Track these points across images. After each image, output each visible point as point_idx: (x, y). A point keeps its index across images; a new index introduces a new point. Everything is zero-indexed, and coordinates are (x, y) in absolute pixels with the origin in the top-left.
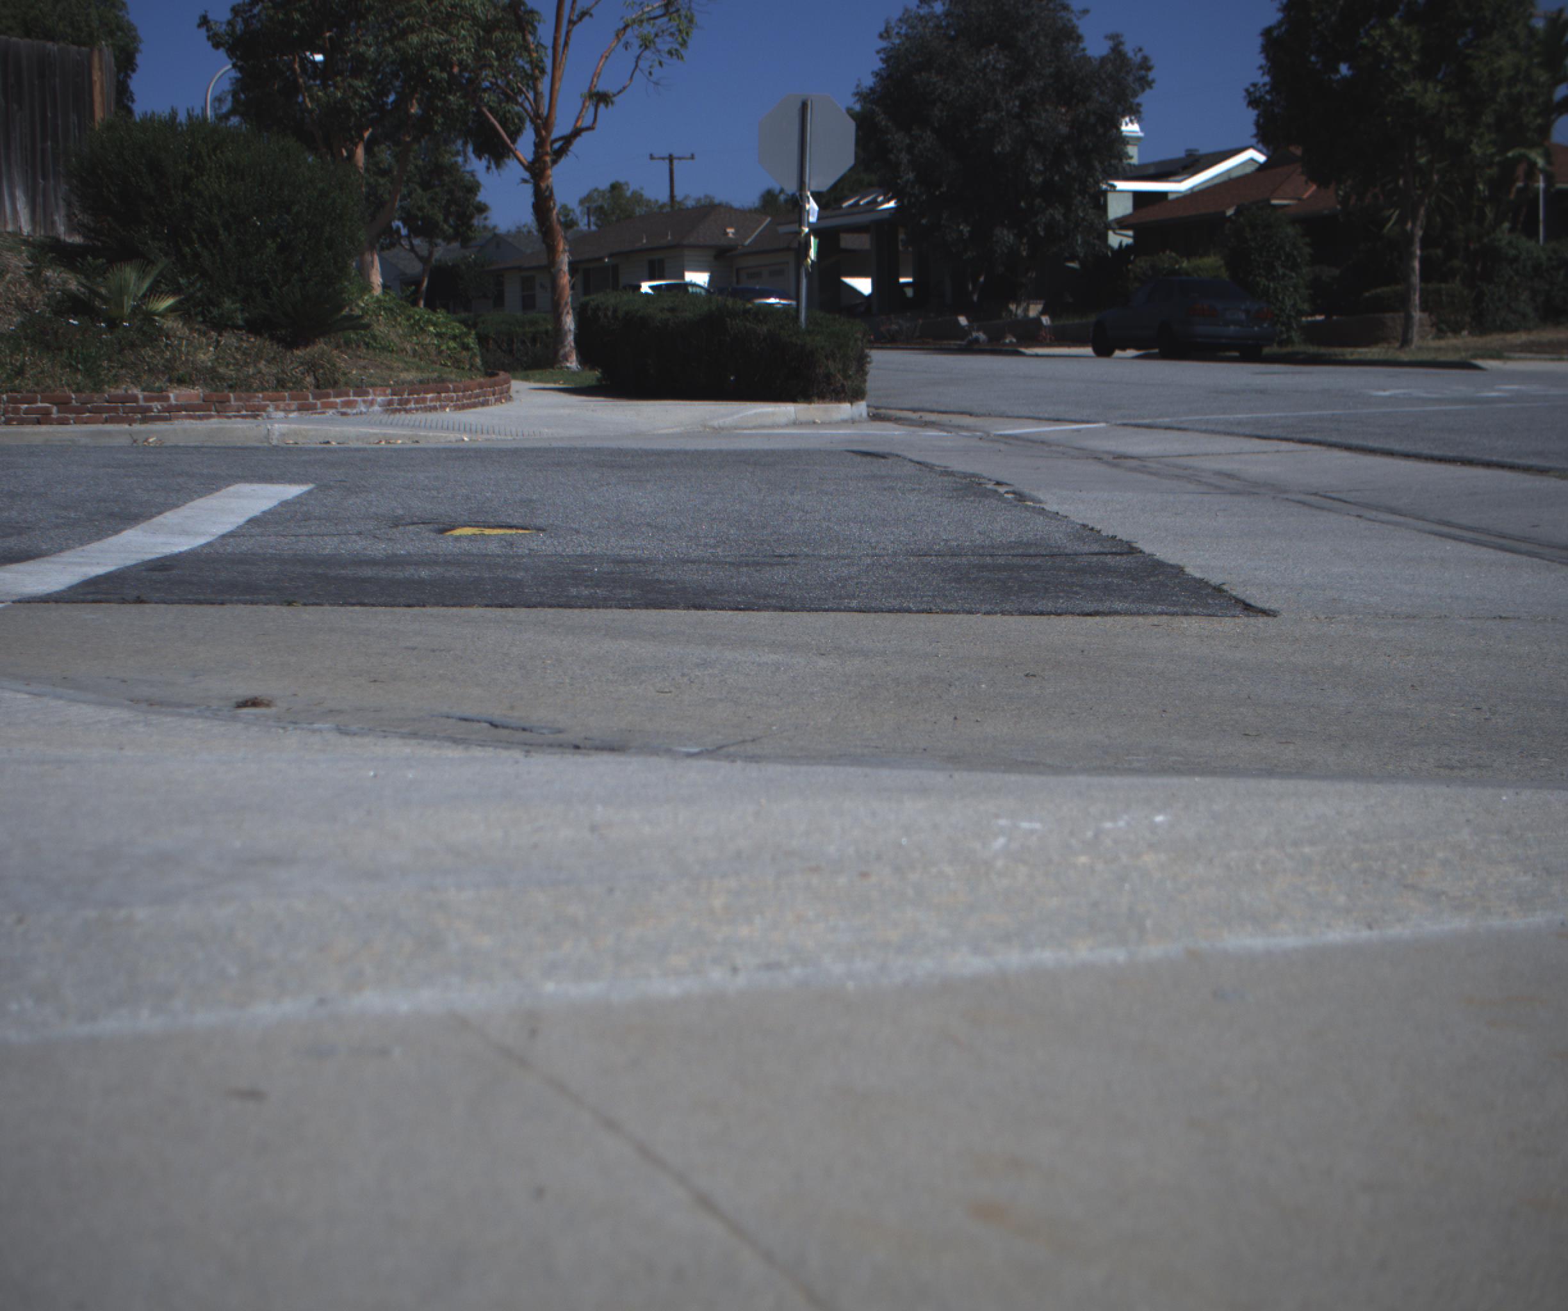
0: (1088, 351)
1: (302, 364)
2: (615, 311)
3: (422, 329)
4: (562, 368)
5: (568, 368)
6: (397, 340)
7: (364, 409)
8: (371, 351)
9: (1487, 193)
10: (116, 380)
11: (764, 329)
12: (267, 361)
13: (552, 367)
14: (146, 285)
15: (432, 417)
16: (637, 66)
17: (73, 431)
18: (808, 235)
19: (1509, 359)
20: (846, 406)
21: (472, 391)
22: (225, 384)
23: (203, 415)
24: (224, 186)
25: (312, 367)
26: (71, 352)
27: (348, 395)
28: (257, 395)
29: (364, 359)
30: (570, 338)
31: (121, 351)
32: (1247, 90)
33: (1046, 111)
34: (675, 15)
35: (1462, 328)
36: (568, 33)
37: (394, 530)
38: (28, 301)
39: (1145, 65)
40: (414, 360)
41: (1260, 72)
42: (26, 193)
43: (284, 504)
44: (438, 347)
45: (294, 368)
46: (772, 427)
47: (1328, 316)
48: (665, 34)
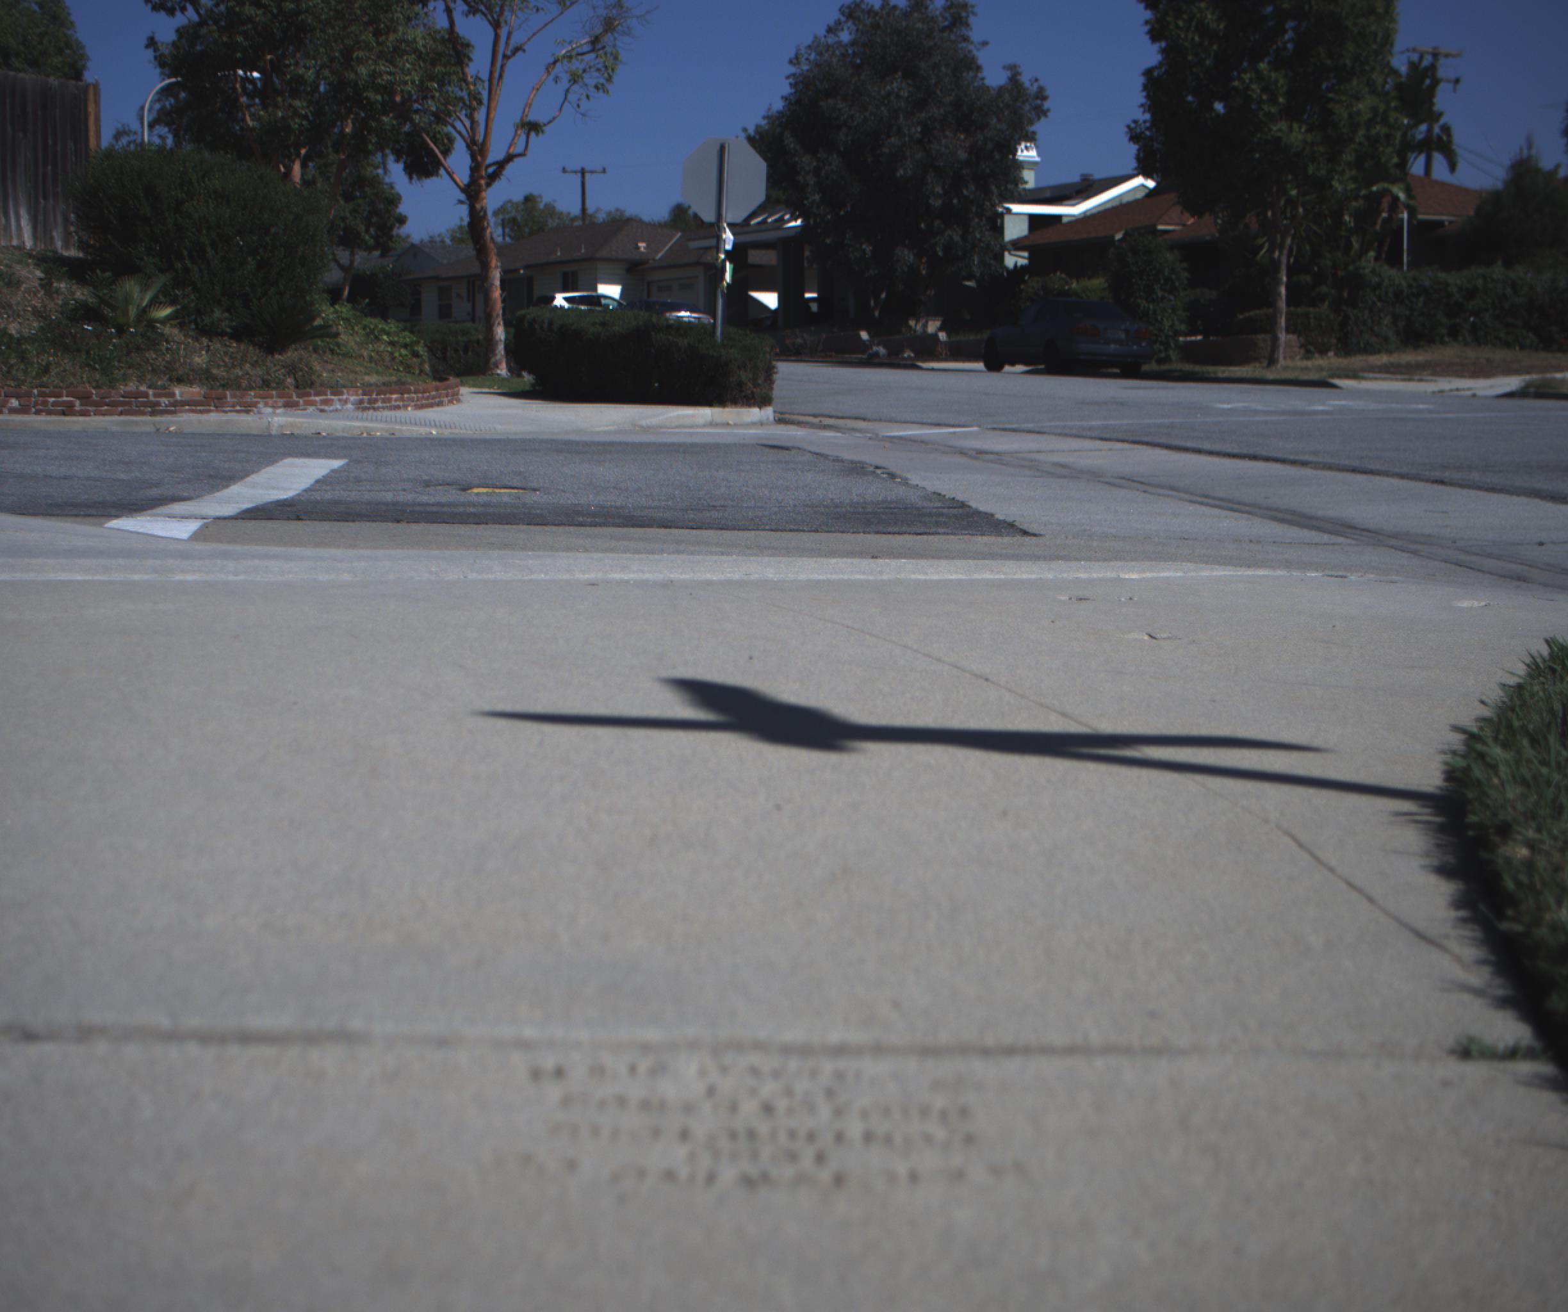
0: (980, 366)
1: (283, 367)
2: (551, 324)
4: (493, 374)
5: (498, 375)
7: (339, 407)
8: (336, 357)
9: (1352, 224)
10: (125, 379)
11: (684, 342)
12: (250, 364)
13: (484, 374)
14: (148, 297)
15: (399, 414)
16: (566, 98)
17: (96, 422)
18: (724, 262)
19: (1364, 378)
20: (756, 410)
21: (429, 393)
22: (218, 384)
23: (203, 410)
24: (211, 209)
25: (292, 369)
26: (88, 353)
27: (326, 395)
28: (249, 393)
29: (331, 363)
30: (501, 348)
31: (129, 353)
32: (1128, 127)
33: (946, 137)
34: (601, 52)
35: (1328, 350)
36: (502, 67)
37: (428, 489)
38: (42, 309)
39: (1041, 95)
40: (369, 365)
41: (1142, 110)
42: (29, 213)
43: (333, 471)
44: (392, 354)
45: (276, 371)
46: (692, 427)
47: (1206, 336)
48: (592, 70)
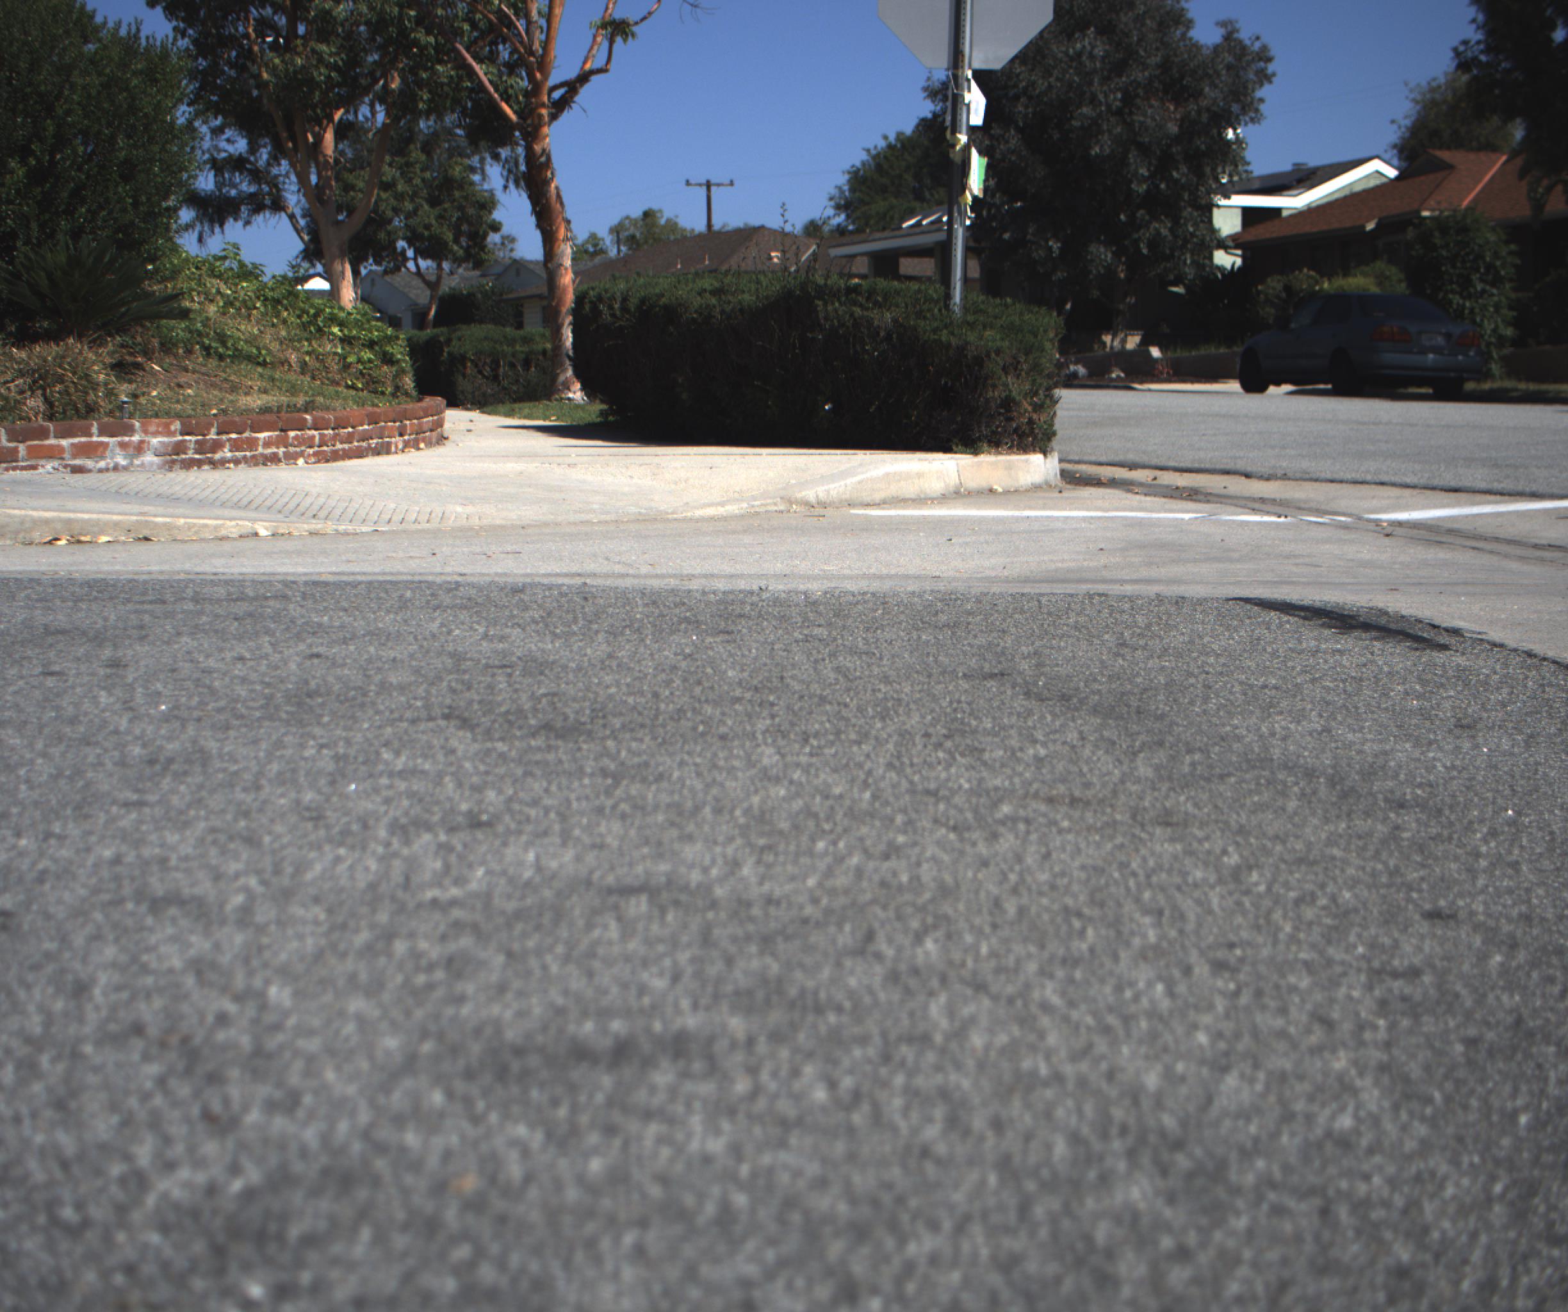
0: (1234, 386)
1: (21, 374)
3: (319, 330)
4: (560, 399)
5: (568, 399)
6: (275, 346)
7: (123, 462)
8: (213, 363)
11: (885, 318)
18: (966, 149)
20: (1037, 458)
21: (354, 427)
33: (1151, 106)
39: (1264, 56)
44: (344, 358)
